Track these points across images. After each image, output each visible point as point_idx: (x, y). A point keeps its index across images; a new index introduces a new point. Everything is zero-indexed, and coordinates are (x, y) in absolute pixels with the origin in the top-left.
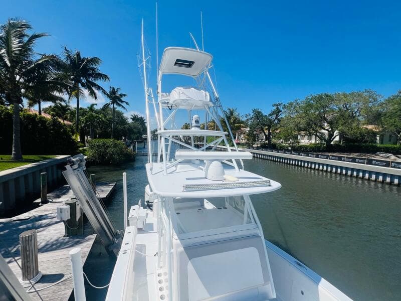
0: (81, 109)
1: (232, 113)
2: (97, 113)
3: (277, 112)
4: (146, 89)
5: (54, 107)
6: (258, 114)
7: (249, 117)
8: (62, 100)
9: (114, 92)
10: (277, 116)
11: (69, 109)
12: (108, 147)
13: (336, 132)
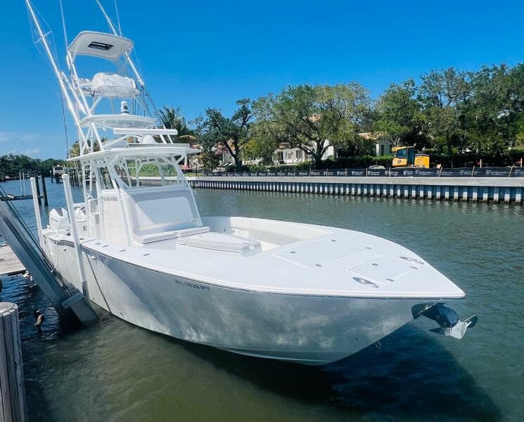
3: (244, 113)
4: (58, 73)
6: (216, 119)
7: (202, 123)
10: (244, 119)
13: (326, 143)
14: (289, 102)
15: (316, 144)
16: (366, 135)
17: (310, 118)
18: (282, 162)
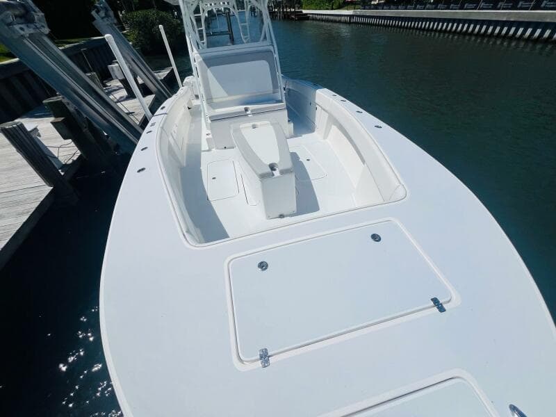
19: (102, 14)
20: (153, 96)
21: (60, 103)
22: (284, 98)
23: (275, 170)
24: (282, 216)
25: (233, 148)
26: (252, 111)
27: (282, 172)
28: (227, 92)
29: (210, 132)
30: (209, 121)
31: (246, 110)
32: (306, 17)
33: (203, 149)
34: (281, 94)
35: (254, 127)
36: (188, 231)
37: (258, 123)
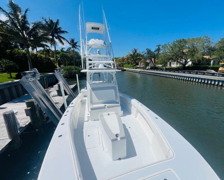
0: (57, 50)
1: (136, 51)
2: (65, 53)
3: (158, 50)
4: (81, 40)
5: (44, 50)
6: (149, 51)
7: (144, 53)
8: (47, 46)
9: (73, 41)
10: (158, 52)
11: (51, 51)
12: (72, 70)
13: (189, 60)
14: (175, 45)
15: (184, 60)
16: (207, 57)
17: (184, 51)
18: (170, 66)
19: (58, 71)
20: (68, 96)
21: (33, 102)
22: (120, 102)
23: (118, 137)
24: (120, 159)
25: (99, 120)
26: (107, 106)
27: (121, 138)
28: (98, 99)
29: (89, 113)
30: (90, 110)
31: (105, 106)
32: (125, 70)
33: (85, 120)
34: (118, 100)
35: (109, 115)
36: (80, 176)
37: (110, 113)
